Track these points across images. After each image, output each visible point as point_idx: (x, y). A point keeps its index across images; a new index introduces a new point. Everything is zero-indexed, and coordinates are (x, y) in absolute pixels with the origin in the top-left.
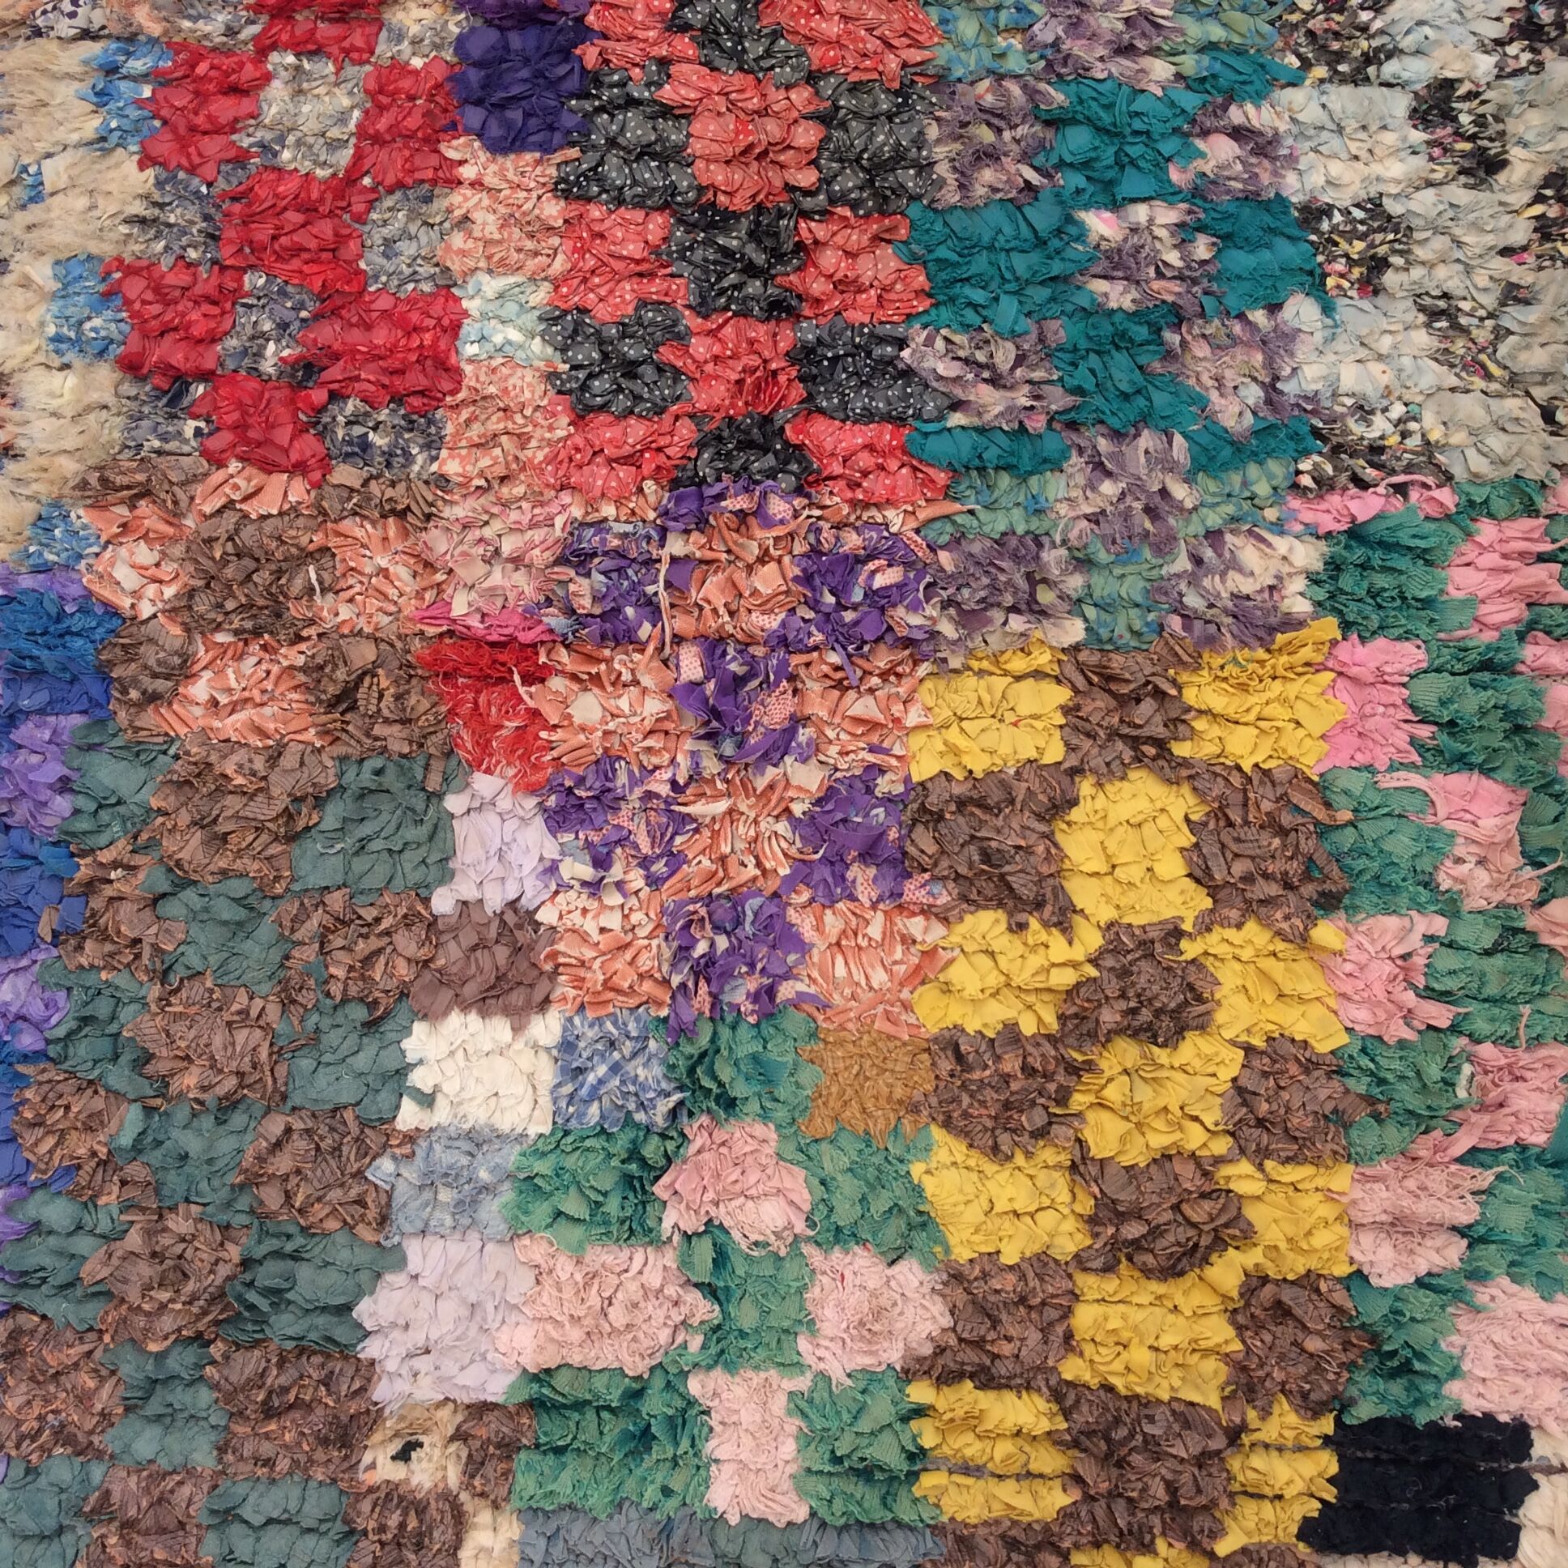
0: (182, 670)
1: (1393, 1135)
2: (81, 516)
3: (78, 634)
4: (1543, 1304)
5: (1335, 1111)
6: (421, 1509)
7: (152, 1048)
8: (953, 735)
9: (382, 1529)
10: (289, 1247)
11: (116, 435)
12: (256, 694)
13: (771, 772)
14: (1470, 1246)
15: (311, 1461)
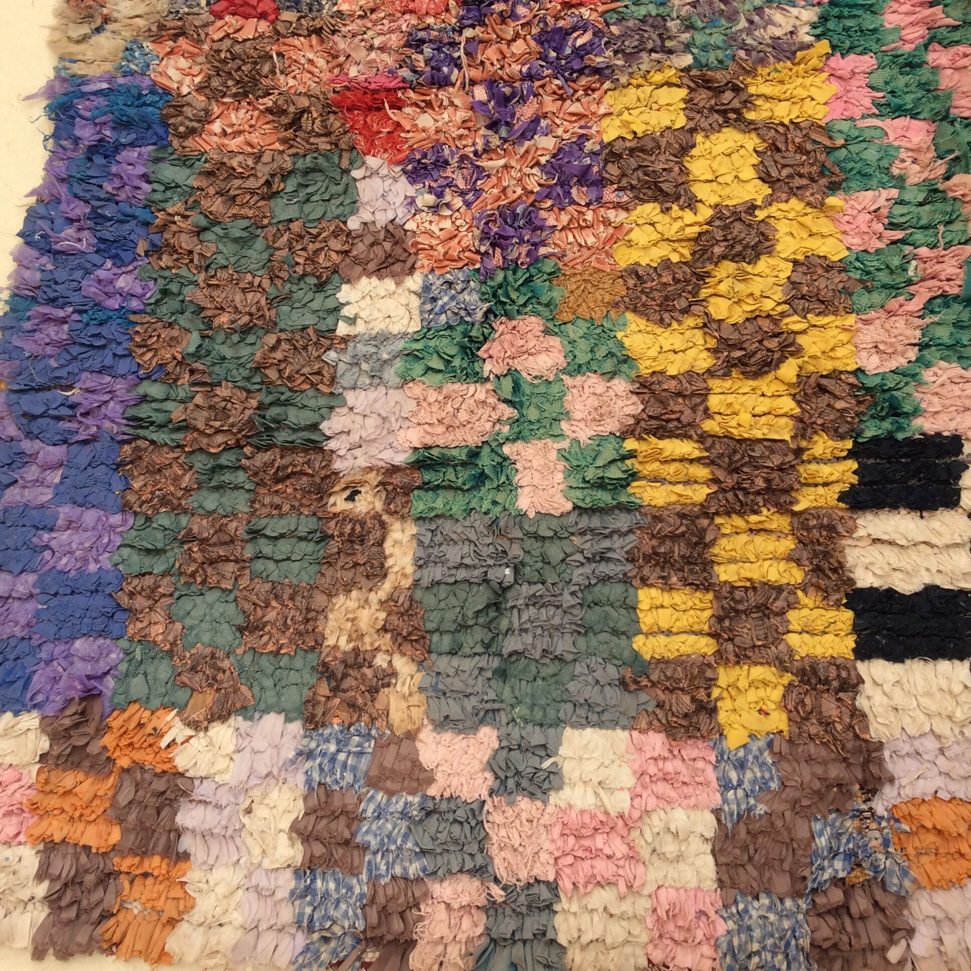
0: (206, 118)
1: (877, 297)
2: (148, 45)
3: (149, 105)
4: (963, 371)
5: (844, 288)
6: (363, 524)
7: (202, 304)
8: (626, 116)
9: (341, 534)
10: (283, 398)
11: (165, 6)
12: (247, 127)
13: (527, 144)
14: (920, 350)
15: (301, 505)
